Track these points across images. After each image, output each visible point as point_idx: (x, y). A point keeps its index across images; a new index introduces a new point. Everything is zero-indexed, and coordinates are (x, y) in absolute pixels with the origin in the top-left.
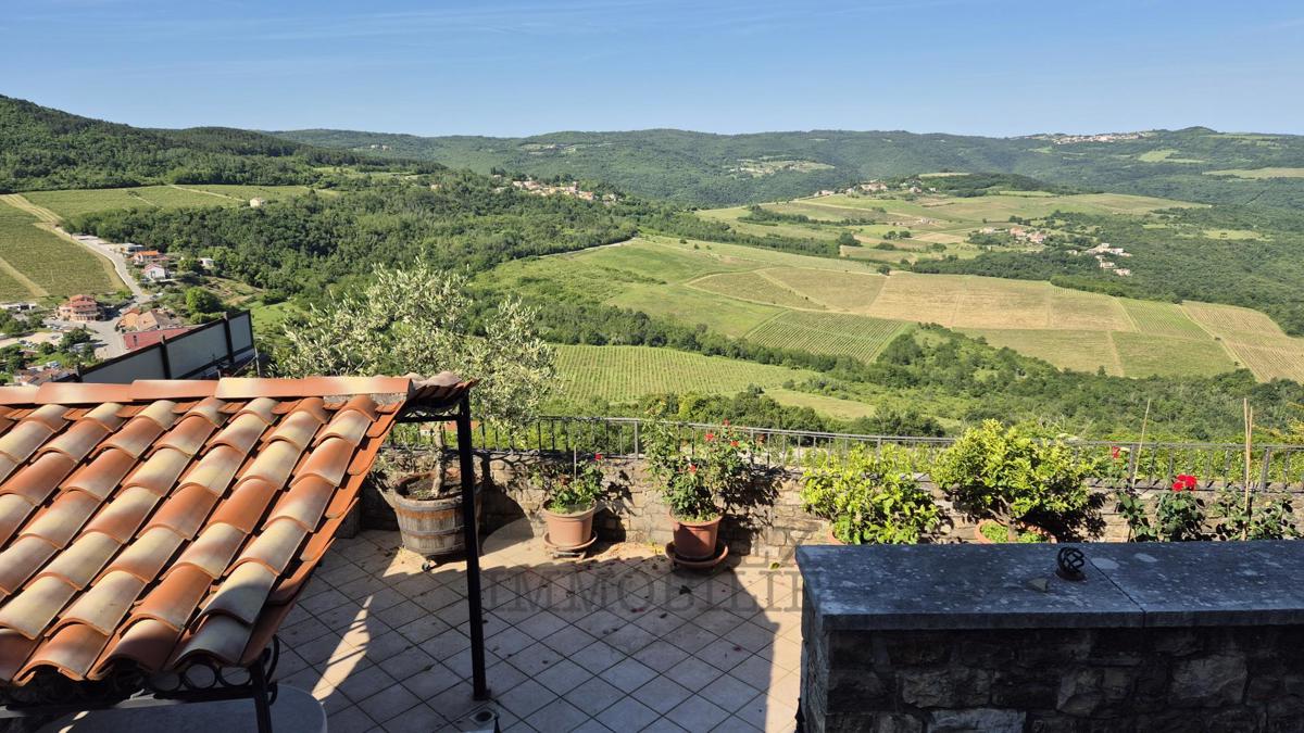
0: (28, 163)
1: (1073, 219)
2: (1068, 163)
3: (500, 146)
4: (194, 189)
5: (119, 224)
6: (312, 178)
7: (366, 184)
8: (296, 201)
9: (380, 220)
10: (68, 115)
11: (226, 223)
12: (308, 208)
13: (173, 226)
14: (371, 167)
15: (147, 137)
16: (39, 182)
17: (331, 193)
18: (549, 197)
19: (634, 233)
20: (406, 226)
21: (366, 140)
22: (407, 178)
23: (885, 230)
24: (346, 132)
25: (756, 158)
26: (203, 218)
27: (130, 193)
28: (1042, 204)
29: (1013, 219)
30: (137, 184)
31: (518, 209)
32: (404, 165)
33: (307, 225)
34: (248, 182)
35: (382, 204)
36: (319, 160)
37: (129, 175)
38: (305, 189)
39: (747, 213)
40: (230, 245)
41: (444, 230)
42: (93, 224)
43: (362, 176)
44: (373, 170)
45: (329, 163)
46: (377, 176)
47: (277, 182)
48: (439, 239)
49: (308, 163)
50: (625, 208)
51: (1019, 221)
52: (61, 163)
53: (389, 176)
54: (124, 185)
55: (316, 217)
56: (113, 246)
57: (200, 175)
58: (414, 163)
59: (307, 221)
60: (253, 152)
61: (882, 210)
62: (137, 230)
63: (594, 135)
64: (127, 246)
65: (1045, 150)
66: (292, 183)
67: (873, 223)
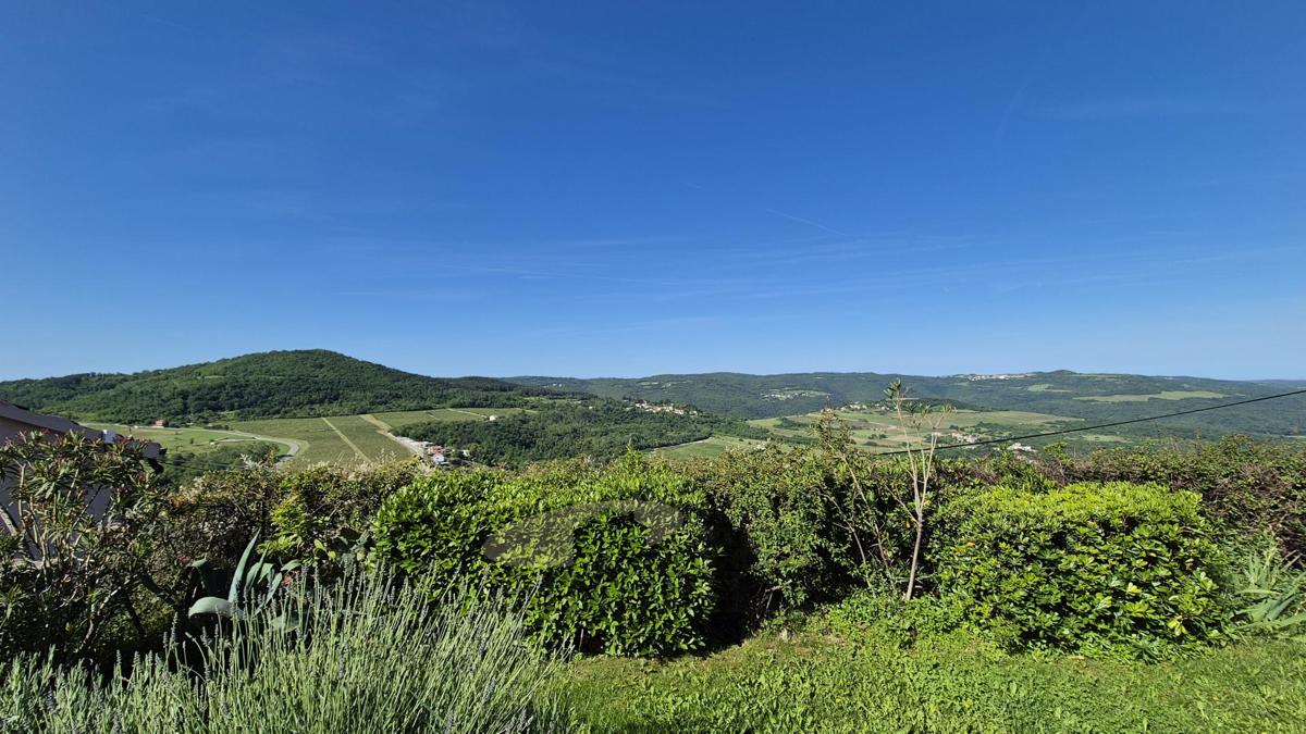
0: (377, 397)
1: (992, 427)
2: (981, 392)
3: (627, 383)
4: (460, 411)
5: (421, 431)
6: (523, 404)
7: (553, 406)
8: (515, 416)
9: (560, 427)
10: (399, 372)
11: (477, 430)
12: (521, 421)
13: (449, 432)
15: (439, 383)
16: (382, 407)
17: (533, 412)
18: (658, 413)
19: (710, 435)
20: (575, 430)
21: (552, 382)
22: (575, 402)
23: (869, 433)
24: (540, 377)
25: (781, 389)
26: (465, 427)
27: (427, 413)
28: (970, 418)
29: (952, 427)
30: (431, 408)
31: (640, 420)
32: (573, 395)
33: (520, 431)
34: (489, 406)
35: (562, 418)
36: (527, 394)
37: (428, 403)
38: (520, 410)
39: (780, 423)
40: (479, 443)
41: (596, 433)
42: (408, 431)
43: (551, 402)
44: (556, 398)
45: (533, 395)
46: (559, 402)
47: (504, 406)
48: (594, 438)
49: (521, 395)
50: (703, 419)
51: (957, 428)
52: (394, 397)
53: (565, 401)
54: (425, 409)
55: (525, 426)
56: (417, 443)
57: (464, 402)
58: (578, 394)
59: (520, 428)
60: (493, 390)
61: (866, 421)
62: (430, 434)
63: (681, 376)
64: (425, 443)
65: (965, 384)
66: (512, 406)
67: (860, 428)
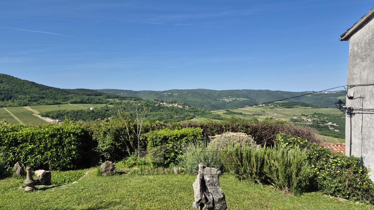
0: (32, 98)
3: (156, 93)
4: (75, 105)
5: (55, 114)
6: (107, 102)
7: (121, 103)
8: (102, 108)
10: (44, 86)
11: (83, 114)
12: (106, 110)
13: (69, 115)
14: (122, 99)
15: (64, 91)
16: (35, 103)
17: (111, 106)
18: (170, 107)
19: (194, 117)
20: (131, 115)
21: (121, 92)
22: (132, 102)
24: (115, 90)
25: (227, 97)
26: (77, 113)
27: (58, 106)
29: (302, 115)
30: (60, 104)
31: (162, 110)
32: (131, 98)
33: (105, 115)
34: (90, 103)
35: (125, 109)
36: (109, 97)
37: (59, 101)
38: (105, 105)
39: (225, 112)
42: (48, 114)
43: (120, 101)
44: (123, 100)
45: (111, 98)
46: (124, 101)
47: (97, 103)
49: (106, 98)
50: (191, 110)
51: (304, 115)
52: (41, 98)
53: (127, 101)
54: (57, 104)
55: (107, 112)
56: (54, 120)
57: (77, 101)
58: (134, 98)
59: (105, 114)
60: (91, 95)
61: (264, 112)
62: (60, 116)
63: (182, 90)
64: (57, 120)
66: (101, 103)
